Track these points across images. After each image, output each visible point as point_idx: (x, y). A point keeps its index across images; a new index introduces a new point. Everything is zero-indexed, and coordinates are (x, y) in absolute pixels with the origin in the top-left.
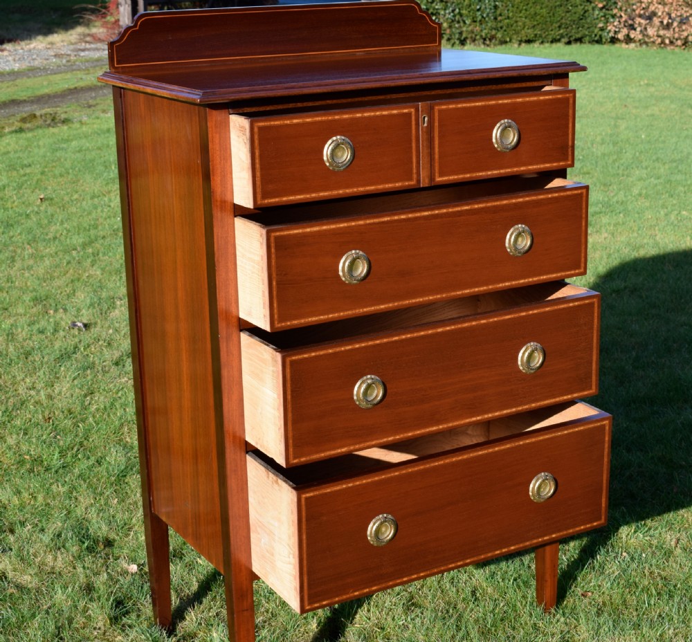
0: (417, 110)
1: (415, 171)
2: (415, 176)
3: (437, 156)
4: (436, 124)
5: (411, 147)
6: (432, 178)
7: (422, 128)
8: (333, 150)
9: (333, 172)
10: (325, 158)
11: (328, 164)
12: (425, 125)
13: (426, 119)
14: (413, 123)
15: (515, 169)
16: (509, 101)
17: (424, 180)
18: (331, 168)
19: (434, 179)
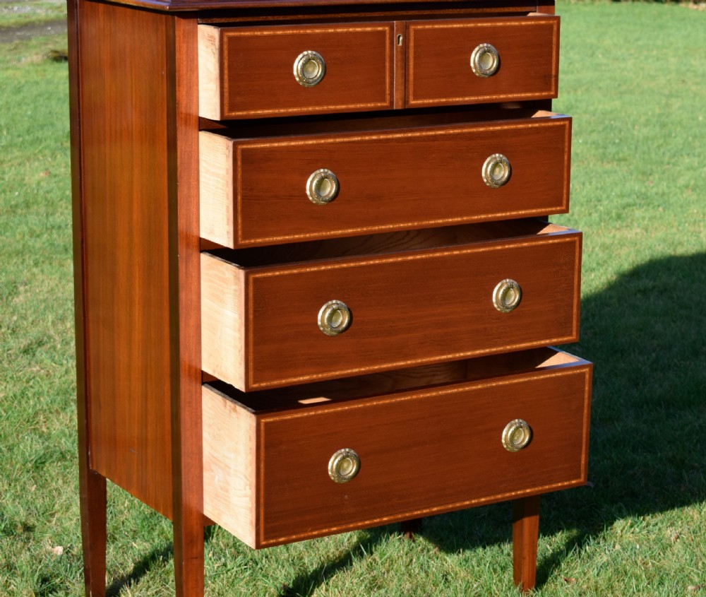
0: (392, 29)
1: (388, 92)
2: (388, 97)
3: (411, 78)
4: (412, 44)
5: (385, 67)
6: (406, 101)
7: (397, 47)
8: (304, 65)
9: (303, 88)
10: (295, 73)
11: (297, 79)
12: (400, 44)
13: (401, 38)
14: (388, 42)
15: (494, 97)
16: (489, 24)
17: (397, 103)
18: (301, 84)
19: (408, 101)
